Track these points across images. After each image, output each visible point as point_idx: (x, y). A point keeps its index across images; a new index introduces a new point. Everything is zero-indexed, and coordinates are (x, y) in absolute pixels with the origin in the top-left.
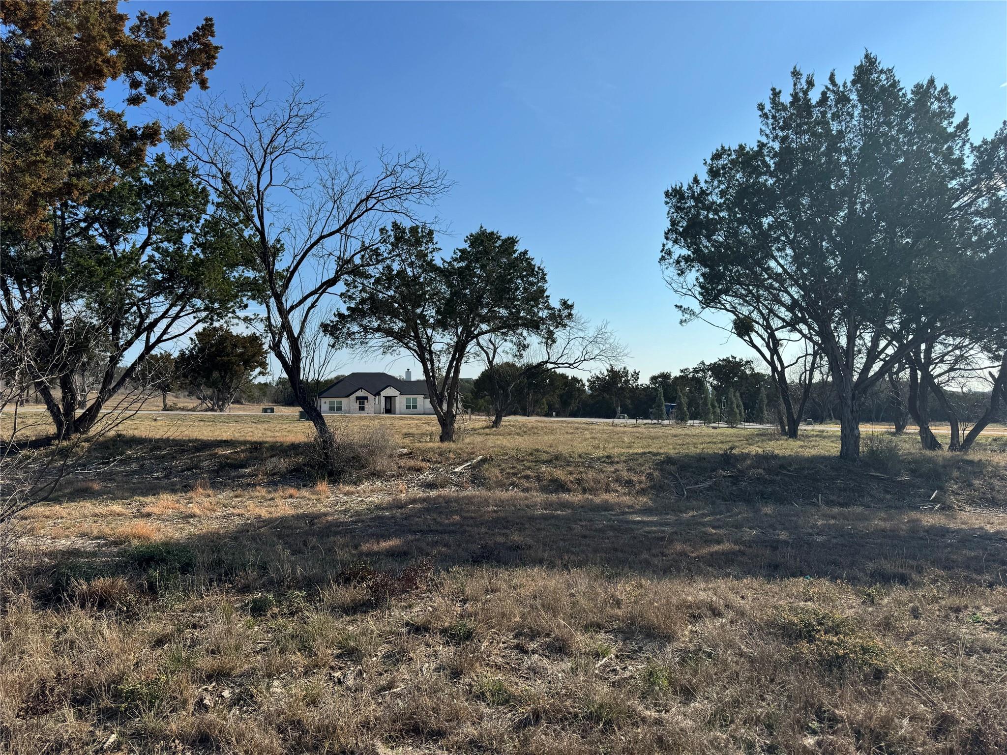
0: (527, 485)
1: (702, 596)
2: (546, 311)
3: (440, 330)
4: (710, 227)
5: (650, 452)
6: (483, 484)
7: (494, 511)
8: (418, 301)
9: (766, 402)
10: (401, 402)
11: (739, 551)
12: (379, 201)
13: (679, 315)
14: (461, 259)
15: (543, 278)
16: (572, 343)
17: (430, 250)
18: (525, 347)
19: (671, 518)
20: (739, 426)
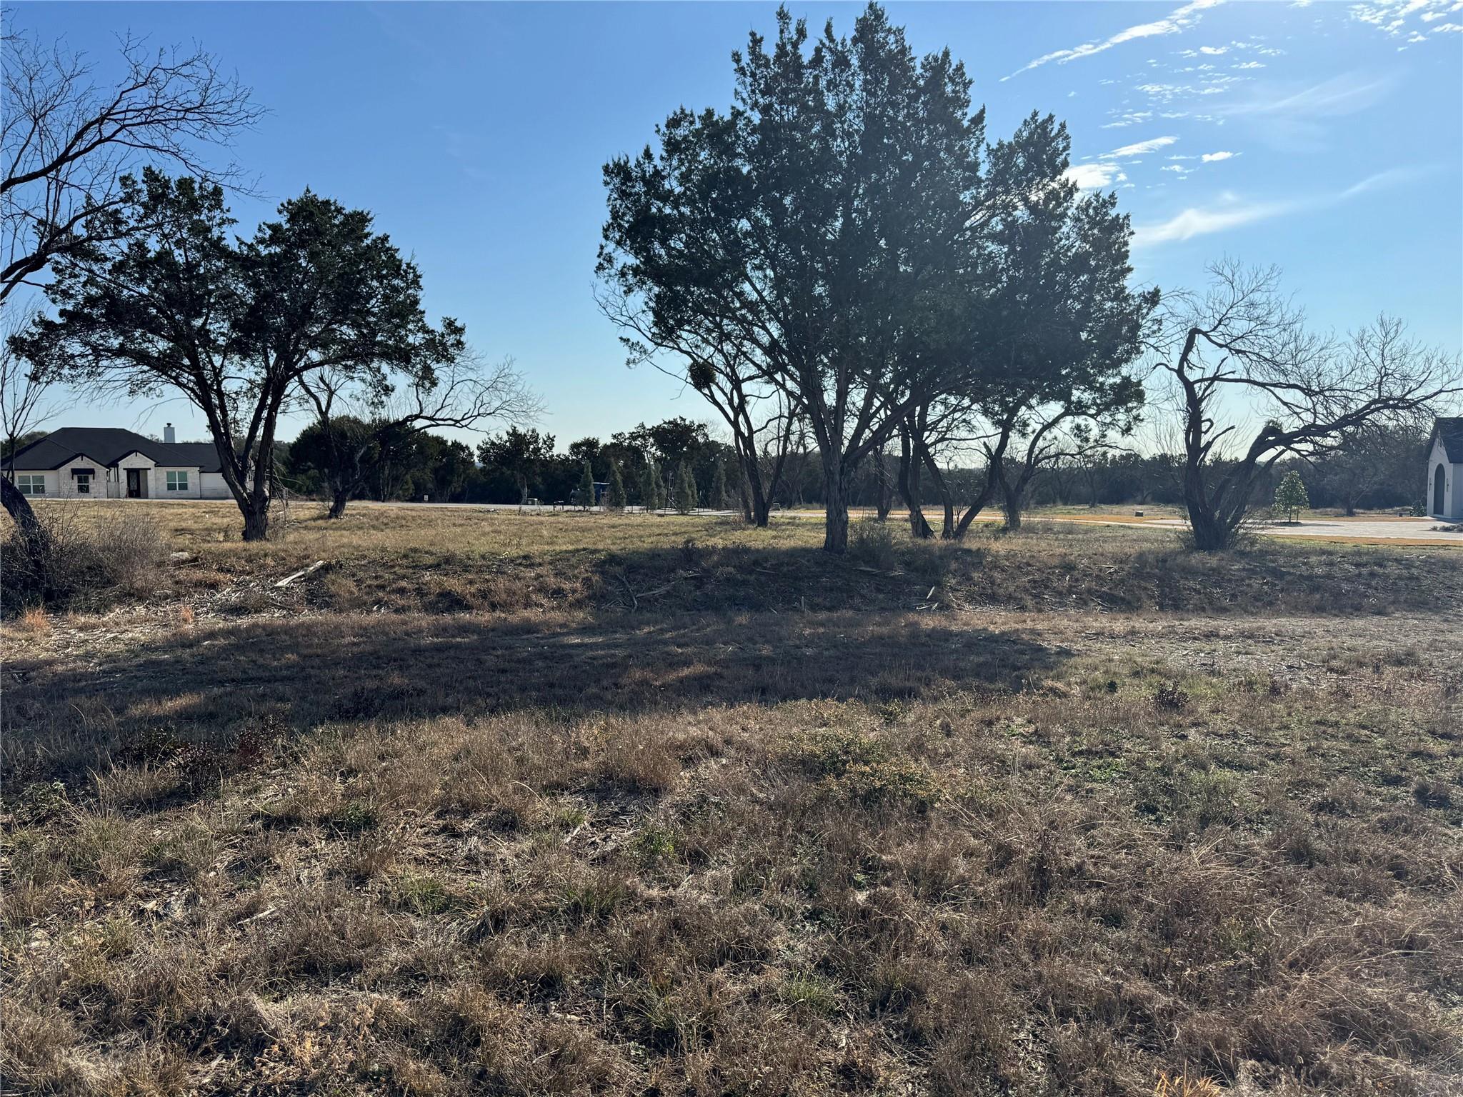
0: (401, 602)
1: (694, 731)
2: (420, 335)
3: (237, 358)
4: (667, 227)
5: (584, 549)
6: (328, 605)
7: (354, 644)
8: (195, 306)
9: (724, 479)
10: (156, 478)
11: (716, 673)
12: (123, 127)
13: (625, 352)
14: (273, 240)
15: (416, 282)
16: (457, 388)
17: (217, 220)
18: (388, 390)
19: (620, 636)
20: (691, 513)
